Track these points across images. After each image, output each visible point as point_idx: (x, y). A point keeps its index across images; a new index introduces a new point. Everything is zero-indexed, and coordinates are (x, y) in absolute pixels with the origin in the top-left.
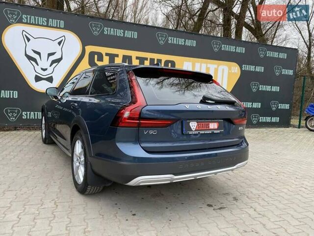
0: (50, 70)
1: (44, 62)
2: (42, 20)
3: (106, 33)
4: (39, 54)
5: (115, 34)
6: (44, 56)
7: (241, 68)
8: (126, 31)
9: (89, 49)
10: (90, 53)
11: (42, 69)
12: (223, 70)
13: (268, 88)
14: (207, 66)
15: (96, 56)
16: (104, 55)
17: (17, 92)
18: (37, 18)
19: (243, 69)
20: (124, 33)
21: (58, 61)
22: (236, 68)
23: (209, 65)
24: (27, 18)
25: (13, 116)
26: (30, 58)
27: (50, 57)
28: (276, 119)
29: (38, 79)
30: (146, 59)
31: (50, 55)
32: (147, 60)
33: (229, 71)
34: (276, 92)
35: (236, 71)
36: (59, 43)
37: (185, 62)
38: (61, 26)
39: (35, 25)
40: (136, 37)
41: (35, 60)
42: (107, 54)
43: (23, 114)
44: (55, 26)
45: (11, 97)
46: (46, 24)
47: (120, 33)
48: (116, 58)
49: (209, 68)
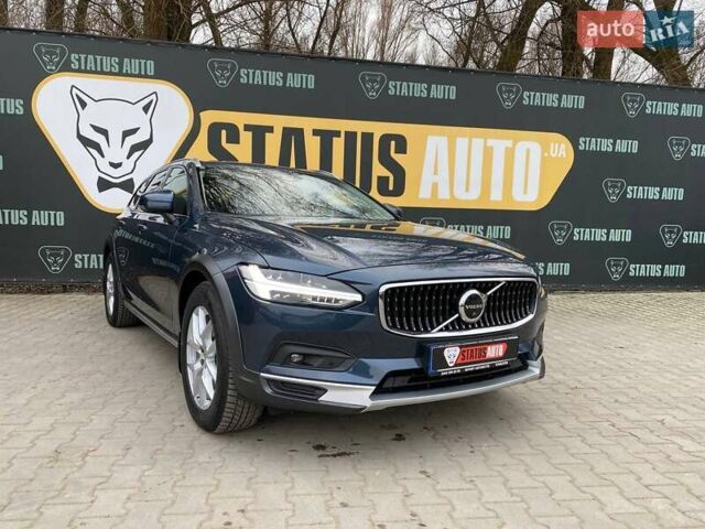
0: (127, 165)
1: (116, 151)
2: (110, 62)
3: (244, 80)
4: (105, 133)
5: (265, 83)
6: (116, 136)
7: (575, 145)
8: (290, 75)
9: (210, 117)
10: (210, 127)
11: (112, 165)
12: (528, 151)
13: (652, 193)
14: (485, 143)
15: (224, 133)
16: (241, 128)
17: (62, 213)
18: (99, 58)
19: (581, 148)
20: (284, 78)
21: (143, 146)
22: (563, 146)
23: (490, 142)
24: (79, 60)
25: (55, 262)
26: (87, 142)
27: (127, 139)
28: (675, 270)
29: (104, 185)
30: (337, 134)
31: (126, 134)
32: (339, 136)
33: (543, 154)
34: (673, 202)
35: (563, 153)
36: (146, 109)
37: (429, 138)
38: (148, 73)
39: (96, 72)
40: (311, 86)
41: (97, 147)
42: (247, 128)
43: (76, 259)
44: (137, 72)
45: (53, 224)
46: (117, 70)
47: (276, 80)
48: (267, 135)
49: (492, 148)
